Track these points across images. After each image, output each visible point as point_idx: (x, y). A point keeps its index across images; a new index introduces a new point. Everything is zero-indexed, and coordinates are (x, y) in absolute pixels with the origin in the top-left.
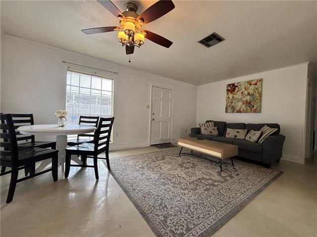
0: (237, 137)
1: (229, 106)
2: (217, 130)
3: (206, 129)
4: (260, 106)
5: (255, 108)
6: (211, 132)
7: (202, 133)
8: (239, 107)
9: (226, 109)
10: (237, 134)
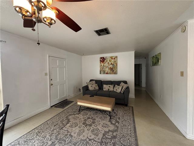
0: (110, 90)
1: (102, 70)
2: (98, 86)
3: (92, 86)
4: (117, 71)
5: (115, 72)
6: (95, 88)
7: (90, 89)
8: (107, 71)
9: (100, 72)
10: (109, 88)
